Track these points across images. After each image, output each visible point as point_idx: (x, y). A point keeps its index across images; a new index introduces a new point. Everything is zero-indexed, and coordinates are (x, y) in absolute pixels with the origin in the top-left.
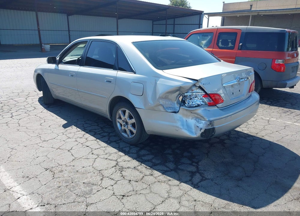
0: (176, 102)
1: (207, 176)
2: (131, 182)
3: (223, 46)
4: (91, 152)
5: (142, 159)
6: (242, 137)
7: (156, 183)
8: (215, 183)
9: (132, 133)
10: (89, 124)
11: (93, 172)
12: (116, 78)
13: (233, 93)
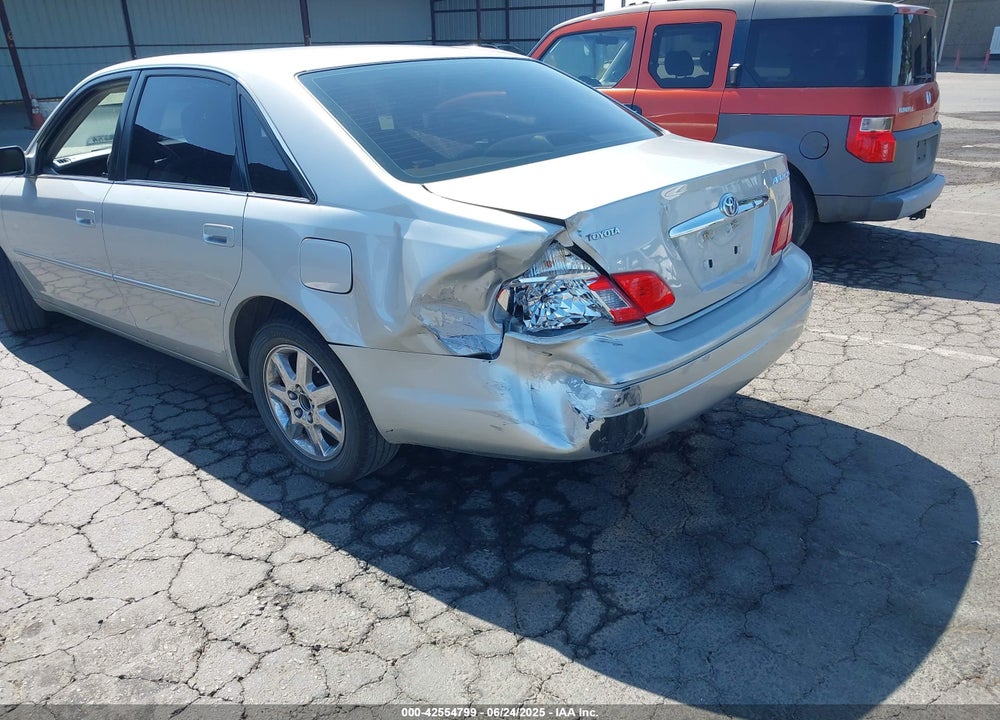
0: (485, 315)
1: (626, 600)
2: (323, 655)
3: (674, 76)
4: (170, 530)
5: (371, 545)
6: (754, 419)
7: (423, 651)
8: (659, 630)
9: (330, 439)
10: (176, 405)
11: (168, 620)
12: (242, 224)
13: (710, 261)
